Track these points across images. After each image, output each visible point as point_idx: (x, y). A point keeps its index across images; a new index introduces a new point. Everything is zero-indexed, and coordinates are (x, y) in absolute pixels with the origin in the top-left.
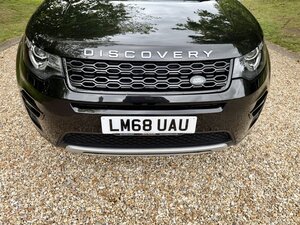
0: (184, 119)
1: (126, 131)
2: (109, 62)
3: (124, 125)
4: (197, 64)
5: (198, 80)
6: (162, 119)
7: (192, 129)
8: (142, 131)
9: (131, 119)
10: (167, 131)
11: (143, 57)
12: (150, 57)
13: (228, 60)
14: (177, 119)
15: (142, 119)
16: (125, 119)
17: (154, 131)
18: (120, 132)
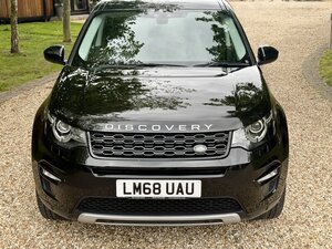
0: (190, 182)
1: (137, 195)
2: (125, 134)
3: (136, 189)
4: (199, 135)
5: (200, 149)
6: (170, 182)
7: (197, 194)
8: (152, 195)
9: (143, 182)
10: (174, 195)
11: (153, 130)
12: (159, 130)
13: (227, 132)
14: (184, 183)
15: (152, 182)
16: (137, 182)
17: (163, 195)
18: (132, 195)
